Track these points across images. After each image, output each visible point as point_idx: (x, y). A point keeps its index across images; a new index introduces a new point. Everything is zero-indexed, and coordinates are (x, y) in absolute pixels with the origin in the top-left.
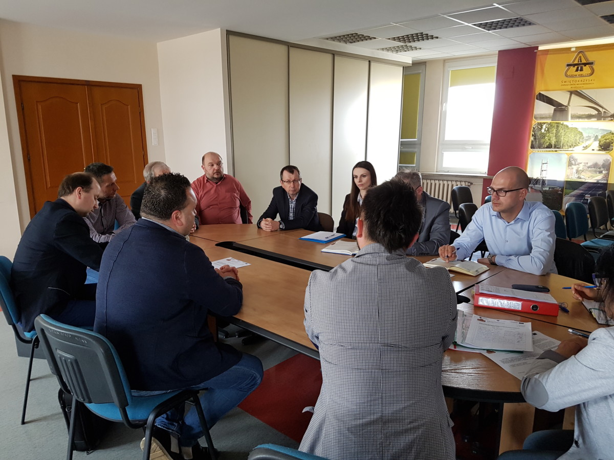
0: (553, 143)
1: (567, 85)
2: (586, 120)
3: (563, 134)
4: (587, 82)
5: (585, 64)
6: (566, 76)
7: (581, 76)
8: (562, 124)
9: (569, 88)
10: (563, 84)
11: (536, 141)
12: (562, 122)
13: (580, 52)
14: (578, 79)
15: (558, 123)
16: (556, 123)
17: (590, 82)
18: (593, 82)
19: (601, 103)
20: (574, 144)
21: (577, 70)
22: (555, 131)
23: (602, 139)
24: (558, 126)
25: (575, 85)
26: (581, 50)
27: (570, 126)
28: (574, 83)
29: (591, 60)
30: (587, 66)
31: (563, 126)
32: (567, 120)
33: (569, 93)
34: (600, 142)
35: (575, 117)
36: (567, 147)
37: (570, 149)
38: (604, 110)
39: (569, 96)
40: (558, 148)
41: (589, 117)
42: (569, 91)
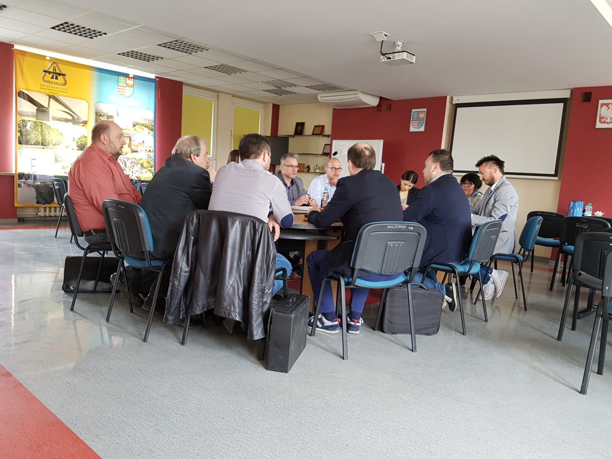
0: (40, 141)
1: (46, 89)
2: (64, 123)
3: (47, 133)
4: (62, 90)
5: (60, 74)
6: (44, 81)
7: (57, 83)
8: (45, 124)
9: (47, 91)
10: (42, 87)
11: (22, 138)
12: (44, 122)
13: (54, 63)
14: (54, 86)
15: (42, 123)
16: (40, 122)
17: (65, 91)
18: (66, 91)
19: (74, 110)
20: (57, 143)
21: (52, 78)
22: (40, 130)
23: (79, 141)
24: (42, 126)
25: (52, 90)
26: (55, 61)
27: (51, 127)
28: (51, 88)
29: (63, 72)
30: (61, 76)
31: (46, 126)
32: (49, 121)
33: (48, 97)
34: (77, 143)
35: (54, 119)
36: (51, 145)
37: (54, 147)
38: (77, 117)
39: (48, 99)
40: (44, 145)
41: (67, 120)
42: (48, 95)
